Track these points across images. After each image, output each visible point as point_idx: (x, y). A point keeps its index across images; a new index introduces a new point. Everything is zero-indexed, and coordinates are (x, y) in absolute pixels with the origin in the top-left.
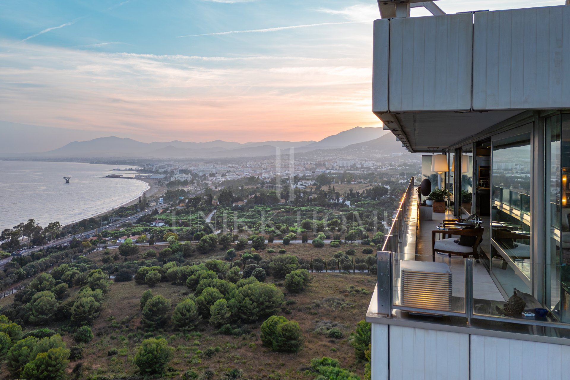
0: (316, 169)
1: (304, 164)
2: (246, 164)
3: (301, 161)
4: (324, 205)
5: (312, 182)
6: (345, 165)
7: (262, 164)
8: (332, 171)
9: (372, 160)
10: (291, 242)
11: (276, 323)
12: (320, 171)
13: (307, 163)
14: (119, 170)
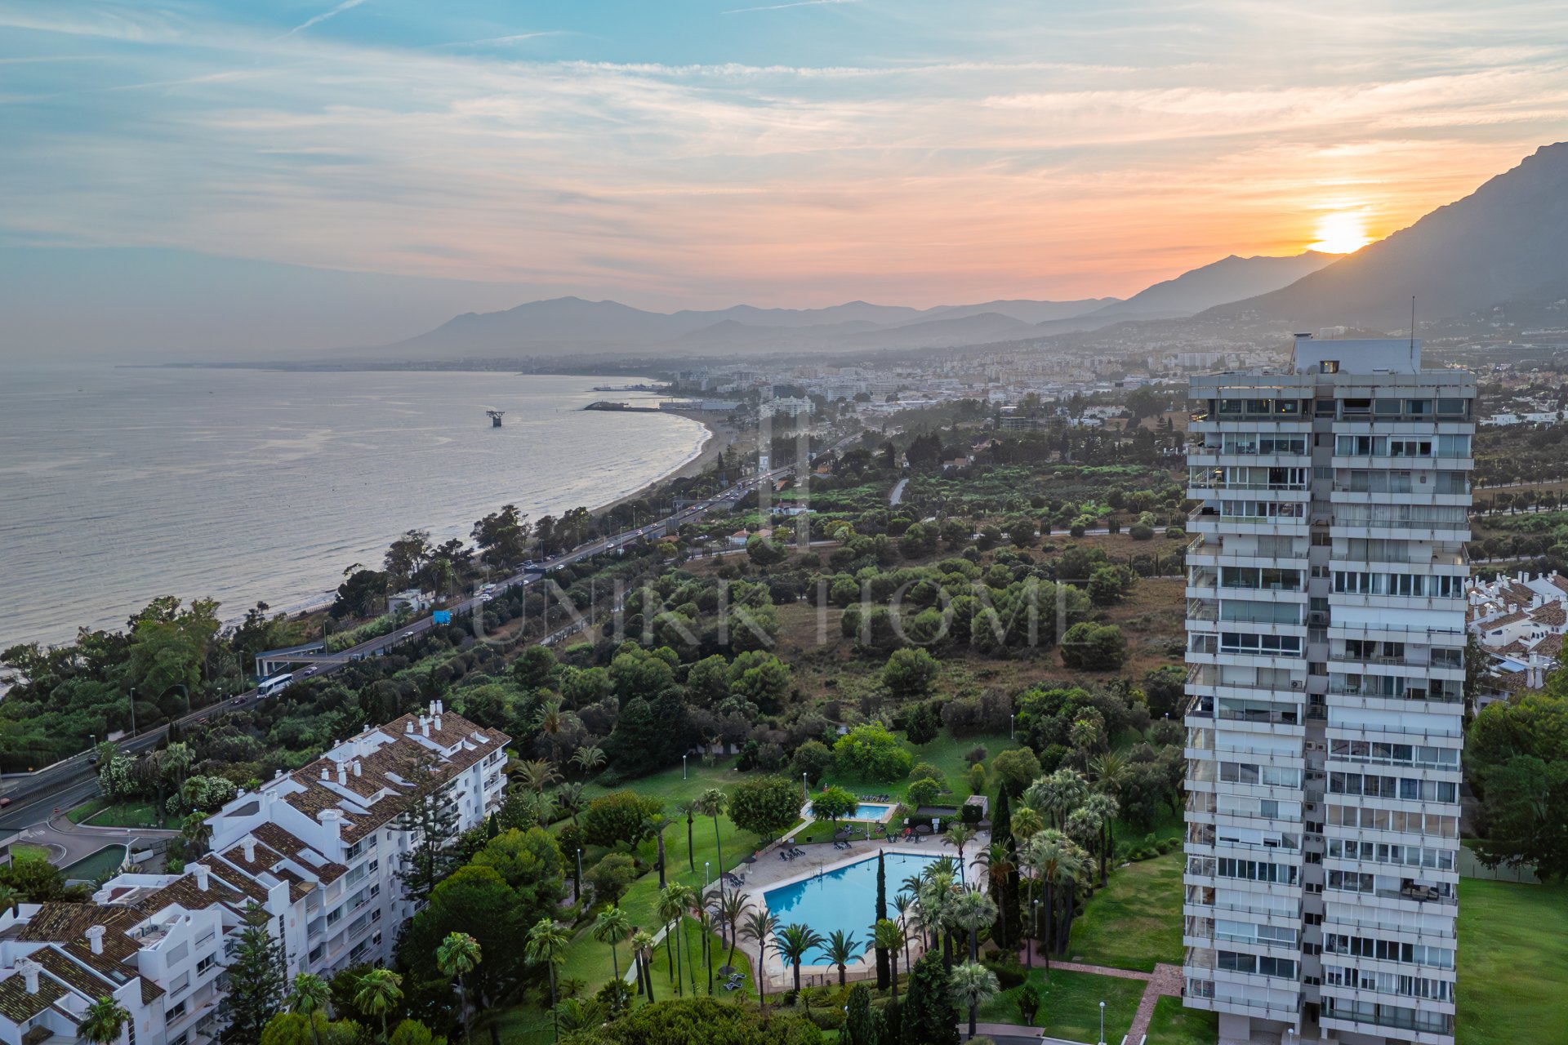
0: (1123, 375)
1: (1093, 363)
2: (942, 368)
3: (1083, 357)
4: (1149, 460)
5: (1117, 410)
6: (1198, 363)
7: (983, 365)
8: (1165, 381)
9: (1267, 349)
10: (1087, 532)
11: (1085, 631)
12: (1134, 381)
13: (1100, 362)
14: (608, 390)
